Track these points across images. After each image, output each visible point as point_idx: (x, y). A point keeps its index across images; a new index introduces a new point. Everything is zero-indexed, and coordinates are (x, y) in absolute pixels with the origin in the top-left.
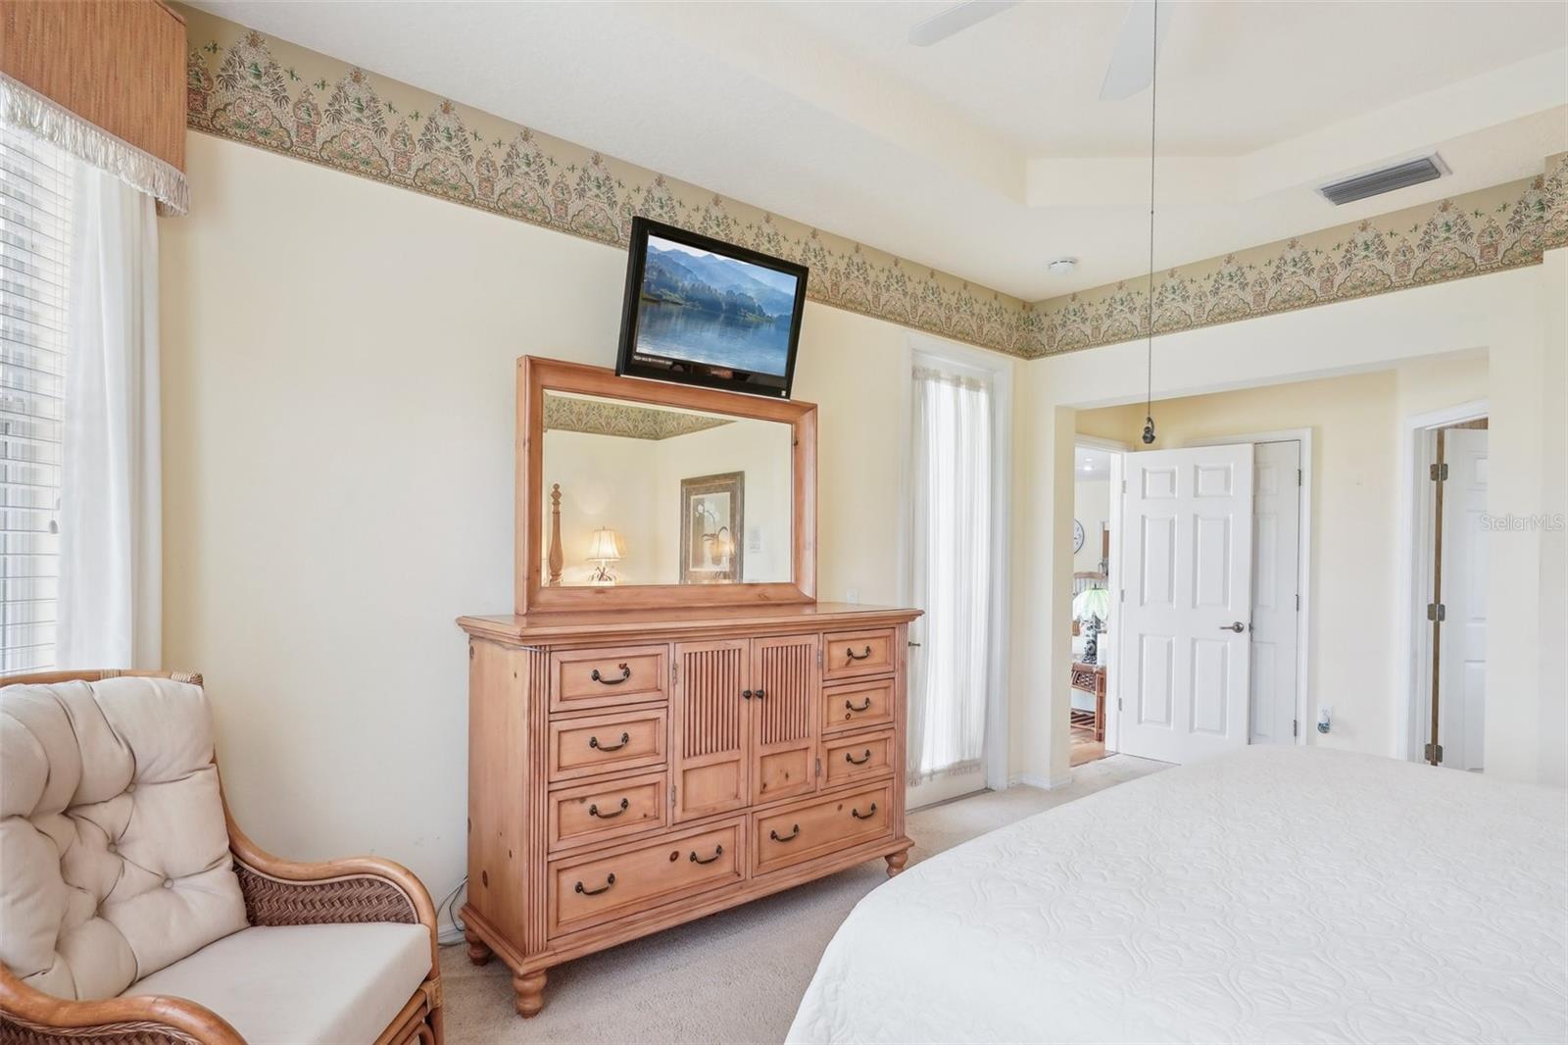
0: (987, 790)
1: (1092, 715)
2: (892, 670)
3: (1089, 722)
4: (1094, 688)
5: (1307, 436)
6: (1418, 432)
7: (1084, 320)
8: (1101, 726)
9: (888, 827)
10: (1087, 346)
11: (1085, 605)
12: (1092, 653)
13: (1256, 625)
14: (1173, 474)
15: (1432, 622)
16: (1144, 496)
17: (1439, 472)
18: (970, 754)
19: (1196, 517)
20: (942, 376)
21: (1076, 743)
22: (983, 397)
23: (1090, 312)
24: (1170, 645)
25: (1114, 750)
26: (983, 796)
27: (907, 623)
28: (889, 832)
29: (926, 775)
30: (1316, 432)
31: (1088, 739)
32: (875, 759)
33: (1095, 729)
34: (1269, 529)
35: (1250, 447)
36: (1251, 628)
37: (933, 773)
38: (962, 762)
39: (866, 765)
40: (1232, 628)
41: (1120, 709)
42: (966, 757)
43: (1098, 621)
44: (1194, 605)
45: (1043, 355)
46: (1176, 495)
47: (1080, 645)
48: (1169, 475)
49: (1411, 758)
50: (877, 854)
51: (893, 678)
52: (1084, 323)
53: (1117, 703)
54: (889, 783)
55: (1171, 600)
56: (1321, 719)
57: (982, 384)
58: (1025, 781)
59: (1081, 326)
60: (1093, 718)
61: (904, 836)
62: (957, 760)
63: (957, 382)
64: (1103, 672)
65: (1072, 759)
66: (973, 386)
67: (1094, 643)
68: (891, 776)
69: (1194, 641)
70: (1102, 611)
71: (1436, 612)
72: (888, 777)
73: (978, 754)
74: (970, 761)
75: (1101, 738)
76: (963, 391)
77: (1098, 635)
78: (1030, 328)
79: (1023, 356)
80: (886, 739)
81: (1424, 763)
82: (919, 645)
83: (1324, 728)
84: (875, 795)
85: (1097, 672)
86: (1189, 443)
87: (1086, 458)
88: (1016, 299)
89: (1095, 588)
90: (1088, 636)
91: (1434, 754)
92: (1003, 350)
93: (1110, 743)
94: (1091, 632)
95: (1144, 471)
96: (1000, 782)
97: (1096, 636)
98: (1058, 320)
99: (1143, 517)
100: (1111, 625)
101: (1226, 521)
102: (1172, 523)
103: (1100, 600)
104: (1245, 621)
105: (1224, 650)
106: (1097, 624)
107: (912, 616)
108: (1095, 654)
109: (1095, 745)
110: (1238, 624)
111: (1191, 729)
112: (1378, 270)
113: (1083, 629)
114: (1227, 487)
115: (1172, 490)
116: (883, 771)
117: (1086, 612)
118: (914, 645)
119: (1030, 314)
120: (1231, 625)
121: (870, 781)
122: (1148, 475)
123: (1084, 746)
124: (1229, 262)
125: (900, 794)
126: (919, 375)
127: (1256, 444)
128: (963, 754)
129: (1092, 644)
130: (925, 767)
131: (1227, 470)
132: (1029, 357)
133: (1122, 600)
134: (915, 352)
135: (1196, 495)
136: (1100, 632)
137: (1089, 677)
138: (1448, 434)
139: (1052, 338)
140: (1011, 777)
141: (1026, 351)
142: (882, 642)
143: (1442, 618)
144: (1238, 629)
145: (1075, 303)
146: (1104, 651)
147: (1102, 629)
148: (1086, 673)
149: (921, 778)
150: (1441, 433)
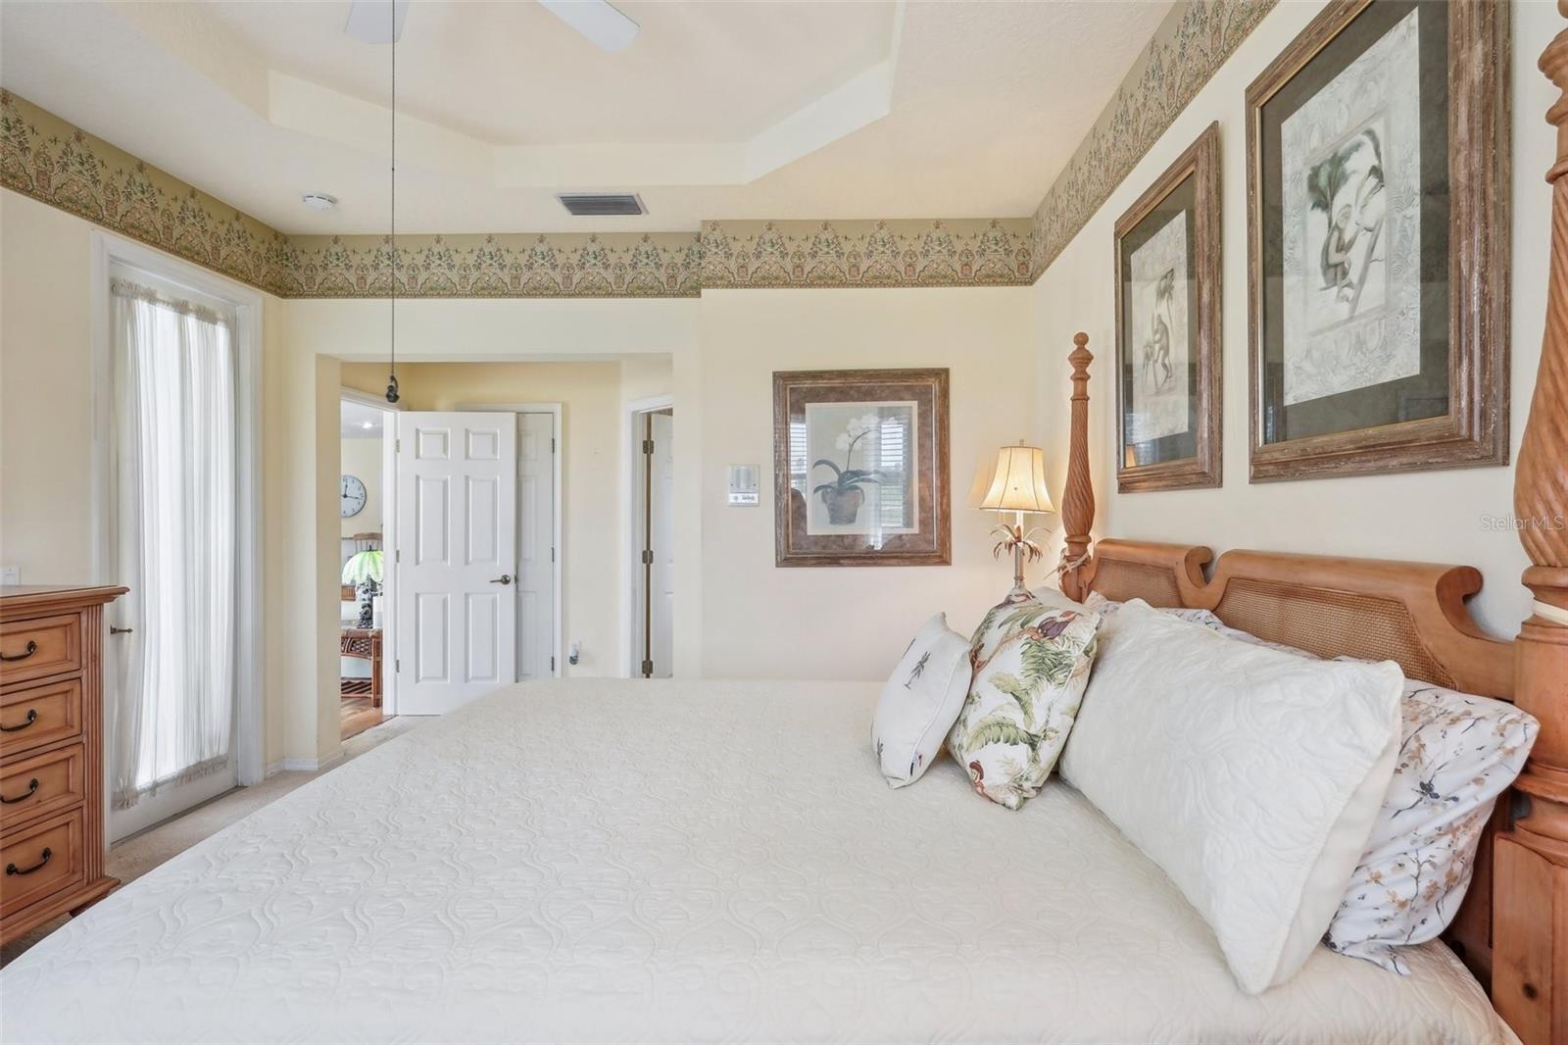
0: (238, 788)
1: (369, 681)
2: (75, 666)
3: (365, 691)
4: (370, 654)
5: (558, 409)
6: (634, 413)
7: (348, 267)
8: (379, 691)
9: (74, 872)
10: (350, 295)
11: (356, 568)
12: (367, 617)
13: (520, 577)
14: (445, 436)
15: (645, 565)
16: (417, 456)
17: (648, 447)
18: (211, 749)
19: (467, 478)
20: (159, 296)
21: (349, 714)
22: (221, 332)
23: (355, 260)
24: (445, 601)
25: (393, 713)
26: (231, 796)
27: (101, 605)
28: (77, 877)
29: (144, 791)
30: (565, 407)
31: (364, 708)
32: (46, 790)
33: (372, 696)
34: (530, 488)
35: (512, 416)
36: (516, 579)
37: (155, 787)
38: (200, 763)
39: (33, 800)
40: (501, 581)
41: (398, 671)
42: (207, 756)
43: (374, 584)
44: (467, 563)
45: (300, 295)
46: (449, 456)
47: (351, 611)
48: (442, 436)
49: (633, 675)
50: (58, 911)
51: (80, 678)
52: (348, 269)
53: (394, 664)
54: (76, 815)
55: (445, 557)
56: (571, 653)
57: (220, 316)
58: (288, 767)
59: (344, 272)
60: (370, 684)
61: (102, 876)
62: (192, 762)
63: (181, 308)
64: (379, 636)
65: (343, 734)
66: (206, 315)
67: (370, 606)
68: (78, 804)
69: (467, 596)
70: (378, 573)
71: (647, 557)
72: (75, 806)
73: (222, 749)
74: (212, 759)
75: (378, 704)
76: (191, 321)
77: (374, 598)
78: (284, 262)
79: (276, 293)
80: (68, 759)
81: (642, 677)
82: (130, 631)
83: (574, 660)
84: (49, 837)
85: (373, 637)
86: (461, 407)
87: (355, 412)
88: (267, 227)
89: (371, 550)
90: (364, 600)
91: (647, 669)
92: (248, 281)
93: (387, 708)
94: (366, 596)
95: (417, 431)
96: (255, 774)
97: (371, 600)
98: (318, 261)
99: (418, 478)
100: (387, 588)
101: (494, 483)
102: (445, 483)
103: (374, 562)
104: (511, 574)
105: (494, 601)
106: (372, 587)
107: (112, 594)
108: (371, 618)
109: (372, 712)
110: (505, 577)
111: (467, 680)
112: (604, 278)
113: (359, 593)
114: (494, 451)
115: (445, 450)
116: (63, 801)
117: (361, 575)
118: (121, 631)
119: (285, 246)
120: (500, 578)
121: (38, 819)
122: (421, 435)
123: (361, 715)
124: (489, 242)
125: (94, 823)
126: (118, 289)
127: (518, 413)
128: (201, 753)
129: (367, 608)
130: (143, 779)
131: (494, 436)
132: (285, 296)
133: (398, 561)
134: (114, 260)
135: (467, 457)
136: (377, 595)
137: (364, 642)
138: (653, 416)
139: (312, 279)
140: (269, 767)
141: (280, 287)
142: (58, 634)
143: (651, 561)
144: (505, 581)
145: (336, 244)
146: (380, 614)
147: (379, 592)
148: (361, 639)
149: (137, 795)
150: (649, 416)
